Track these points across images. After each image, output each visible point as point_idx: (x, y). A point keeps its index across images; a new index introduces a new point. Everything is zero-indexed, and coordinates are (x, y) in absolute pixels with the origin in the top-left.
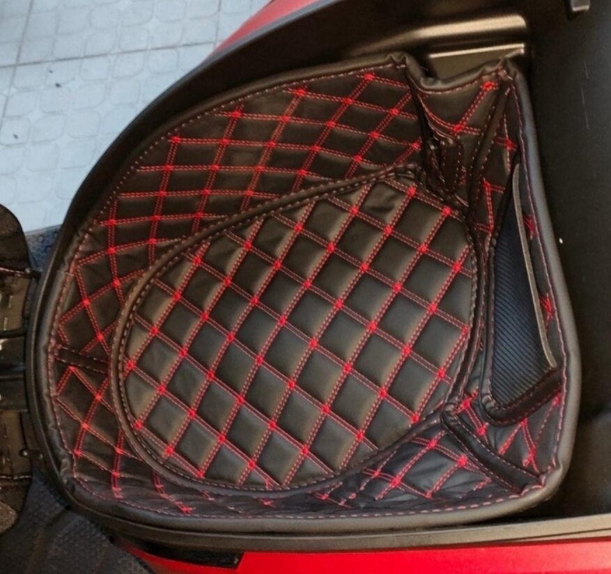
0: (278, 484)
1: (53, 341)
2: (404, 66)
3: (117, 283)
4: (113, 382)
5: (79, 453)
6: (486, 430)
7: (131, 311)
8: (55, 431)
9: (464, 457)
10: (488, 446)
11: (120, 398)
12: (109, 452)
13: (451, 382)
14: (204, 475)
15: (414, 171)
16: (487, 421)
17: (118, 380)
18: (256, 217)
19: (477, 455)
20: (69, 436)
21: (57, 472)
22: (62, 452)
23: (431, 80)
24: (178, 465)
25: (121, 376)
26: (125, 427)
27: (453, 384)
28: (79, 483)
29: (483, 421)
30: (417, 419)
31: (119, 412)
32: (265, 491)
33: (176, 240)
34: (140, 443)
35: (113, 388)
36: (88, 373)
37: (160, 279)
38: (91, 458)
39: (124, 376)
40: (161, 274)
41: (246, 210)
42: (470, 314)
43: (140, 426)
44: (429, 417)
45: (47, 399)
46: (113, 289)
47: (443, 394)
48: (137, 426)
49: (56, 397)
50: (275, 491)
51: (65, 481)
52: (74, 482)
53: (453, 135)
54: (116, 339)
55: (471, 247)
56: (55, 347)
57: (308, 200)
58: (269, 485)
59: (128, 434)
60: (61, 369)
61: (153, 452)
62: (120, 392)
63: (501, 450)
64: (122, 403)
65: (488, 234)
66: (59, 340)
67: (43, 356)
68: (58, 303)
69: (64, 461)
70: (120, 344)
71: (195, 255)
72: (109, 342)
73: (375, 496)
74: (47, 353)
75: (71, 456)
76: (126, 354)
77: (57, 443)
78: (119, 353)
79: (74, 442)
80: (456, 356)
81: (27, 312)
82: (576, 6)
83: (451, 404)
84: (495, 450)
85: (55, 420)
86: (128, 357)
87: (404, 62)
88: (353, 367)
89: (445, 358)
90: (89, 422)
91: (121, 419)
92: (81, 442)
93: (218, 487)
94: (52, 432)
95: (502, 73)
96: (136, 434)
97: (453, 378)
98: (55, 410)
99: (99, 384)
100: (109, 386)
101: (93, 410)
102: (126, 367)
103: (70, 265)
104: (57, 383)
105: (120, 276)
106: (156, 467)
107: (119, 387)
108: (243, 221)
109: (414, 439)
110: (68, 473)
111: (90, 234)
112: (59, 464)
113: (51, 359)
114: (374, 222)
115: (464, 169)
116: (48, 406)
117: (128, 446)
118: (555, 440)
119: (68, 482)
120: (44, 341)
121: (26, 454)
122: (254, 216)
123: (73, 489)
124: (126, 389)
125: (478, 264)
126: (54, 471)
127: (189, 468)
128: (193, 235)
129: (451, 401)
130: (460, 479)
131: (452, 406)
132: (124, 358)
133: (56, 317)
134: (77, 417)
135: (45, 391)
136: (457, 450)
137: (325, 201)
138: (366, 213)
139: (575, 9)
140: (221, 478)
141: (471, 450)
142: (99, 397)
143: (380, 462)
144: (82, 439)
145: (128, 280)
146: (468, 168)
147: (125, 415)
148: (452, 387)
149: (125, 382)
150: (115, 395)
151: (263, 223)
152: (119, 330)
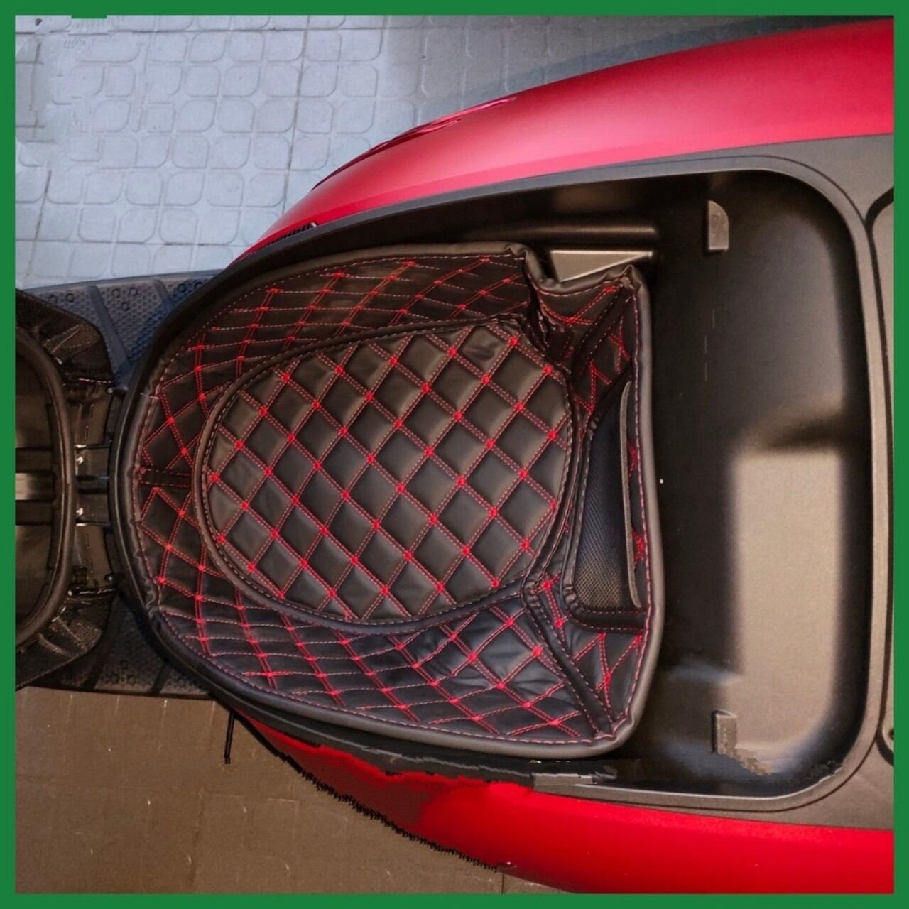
0: (357, 617)
1: (137, 466)
2: (523, 259)
3: (202, 396)
4: (196, 494)
5: (162, 580)
6: (563, 625)
7: (216, 421)
8: (140, 559)
9: (540, 646)
10: (564, 644)
11: (203, 510)
12: (192, 573)
13: (534, 556)
14: (285, 595)
15: (519, 320)
16: (565, 615)
17: (201, 491)
18: (350, 343)
19: (551, 648)
20: (154, 561)
21: (143, 604)
22: (147, 582)
23: (550, 281)
24: (259, 581)
25: (204, 487)
26: (207, 540)
27: (536, 557)
28: (164, 619)
29: (562, 613)
30: (498, 584)
31: (201, 524)
32: (343, 623)
33: (265, 357)
34: (222, 557)
35: (197, 501)
36: (171, 491)
37: (247, 391)
38: (175, 584)
39: (207, 487)
40: (248, 386)
41: (341, 335)
42: (560, 489)
43: (223, 539)
44: (509, 586)
45: (131, 526)
46: (199, 403)
47: (525, 567)
48: (220, 539)
49: (141, 522)
50: (352, 624)
51: (150, 615)
52: (160, 620)
53: (565, 325)
54: (200, 450)
55: (568, 416)
56: (138, 472)
57: (405, 333)
58: (348, 617)
59: (211, 548)
60: (144, 491)
61: (235, 567)
62: (202, 505)
63: (577, 655)
64: (204, 515)
65: (587, 412)
66: (143, 465)
67: (127, 480)
68: (142, 426)
69: (151, 592)
70: (204, 455)
71: (284, 371)
72: (193, 455)
73: (451, 669)
74: (131, 477)
75: (156, 586)
76: (210, 465)
77: (143, 573)
78: (202, 463)
79: (158, 570)
80: (542, 529)
81: (110, 430)
82: (713, 245)
83: (532, 581)
84: (571, 653)
85: (140, 546)
86: (211, 468)
87: (524, 255)
88: (439, 519)
89: (531, 527)
90: (173, 543)
91: (204, 532)
92: (166, 566)
93: (298, 610)
94: (137, 559)
95: (626, 280)
96: (218, 546)
97: (536, 552)
98: (140, 535)
99: (182, 500)
100: (193, 498)
101: (177, 529)
102: (210, 478)
103: (155, 388)
104: (141, 508)
105: (204, 390)
106: (236, 582)
107: (201, 498)
108: (337, 344)
109: (491, 606)
110: (155, 606)
111: (177, 358)
112: (144, 595)
113: (135, 483)
114: (473, 369)
115: (572, 348)
116: (133, 533)
117: (211, 563)
118: (630, 689)
119: (154, 618)
120: (129, 464)
121: (110, 579)
122: (348, 342)
123: (159, 626)
124: (209, 502)
125: (574, 435)
126: (140, 604)
127: (269, 586)
128: (284, 352)
129: (532, 578)
130: (534, 673)
131: (533, 583)
132: (207, 469)
133: (141, 440)
134: (160, 540)
135: (129, 517)
136: (534, 637)
137: (423, 336)
138: (464, 356)
139: (711, 248)
140: (302, 602)
141: (547, 640)
142: (182, 513)
143: (457, 621)
144: (166, 562)
145: (213, 394)
146: (576, 349)
147: (208, 527)
148: (534, 561)
149: (209, 492)
150: (198, 507)
151: (357, 349)
152: (203, 441)
